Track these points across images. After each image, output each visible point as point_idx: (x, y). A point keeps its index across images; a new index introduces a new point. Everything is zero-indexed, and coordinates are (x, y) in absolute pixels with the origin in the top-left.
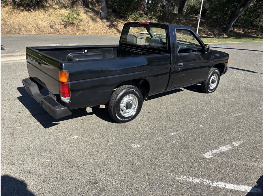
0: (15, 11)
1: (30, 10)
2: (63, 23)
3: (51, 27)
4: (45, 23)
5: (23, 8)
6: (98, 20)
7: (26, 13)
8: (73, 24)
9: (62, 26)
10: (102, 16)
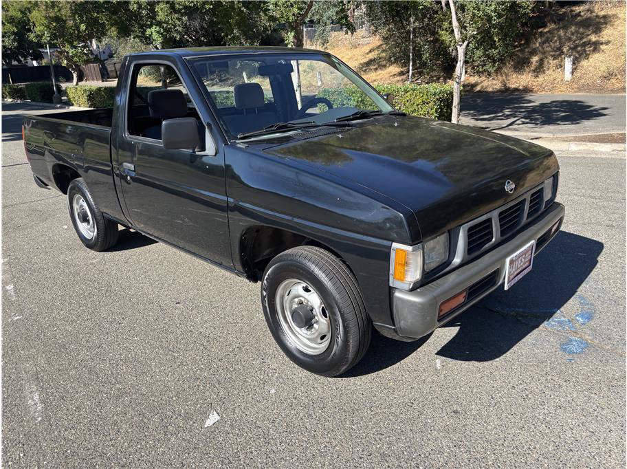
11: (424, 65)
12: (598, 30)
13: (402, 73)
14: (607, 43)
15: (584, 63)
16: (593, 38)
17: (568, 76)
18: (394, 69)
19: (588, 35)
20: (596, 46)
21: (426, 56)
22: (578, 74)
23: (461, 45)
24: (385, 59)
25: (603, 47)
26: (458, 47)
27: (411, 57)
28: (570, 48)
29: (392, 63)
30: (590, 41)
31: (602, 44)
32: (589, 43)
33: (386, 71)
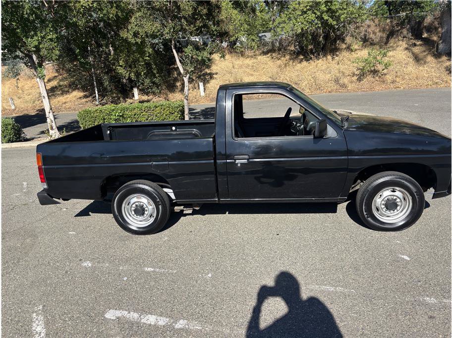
0: (291, 63)
1: (311, 58)
2: (357, 72)
3: (337, 81)
4: (328, 76)
5: (302, 57)
6: (430, 59)
7: (305, 63)
8: (375, 72)
9: (355, 78)
10: (439, 51)
11: (105, 89)
12: (209, 67)
13: (86, 97)
14: (216, 74)
15: (208, 85)
16: (208, 71)
17: (203, 94)
18: (77, 94)
19: (204, 69)
20: (211, 76)
21: (106, 83)
22: (207, 92)
23: (185, 77)
24: (66, 87)
25: (215, 76)
26: (184, 78)
27: (95, 85)
28: (197, 77)
29: (74, 90)
30: (206, 72)
31: (214, 74)
32: (206, 74)
33: (71, 95)
